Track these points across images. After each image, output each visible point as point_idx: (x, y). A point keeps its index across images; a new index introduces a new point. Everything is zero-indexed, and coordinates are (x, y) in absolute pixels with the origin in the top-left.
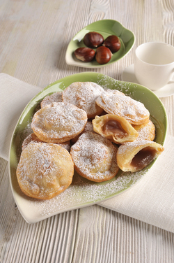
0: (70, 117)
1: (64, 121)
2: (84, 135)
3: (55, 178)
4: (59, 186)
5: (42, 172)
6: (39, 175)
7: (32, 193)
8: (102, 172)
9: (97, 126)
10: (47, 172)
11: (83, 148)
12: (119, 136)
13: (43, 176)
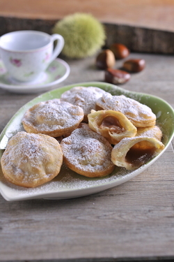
0: (64, 112)
1: (57, 115)
2: (77, 130)
3: (40, 163)
4: (44, 173)
5: (28, 155)
6: (24, 159)
7: (16, 179)
8: (92, 166)
9: (93, 121)
10: (33, 157)
11: (75, 142)
12: (115, 132)
13: (28, 160)
